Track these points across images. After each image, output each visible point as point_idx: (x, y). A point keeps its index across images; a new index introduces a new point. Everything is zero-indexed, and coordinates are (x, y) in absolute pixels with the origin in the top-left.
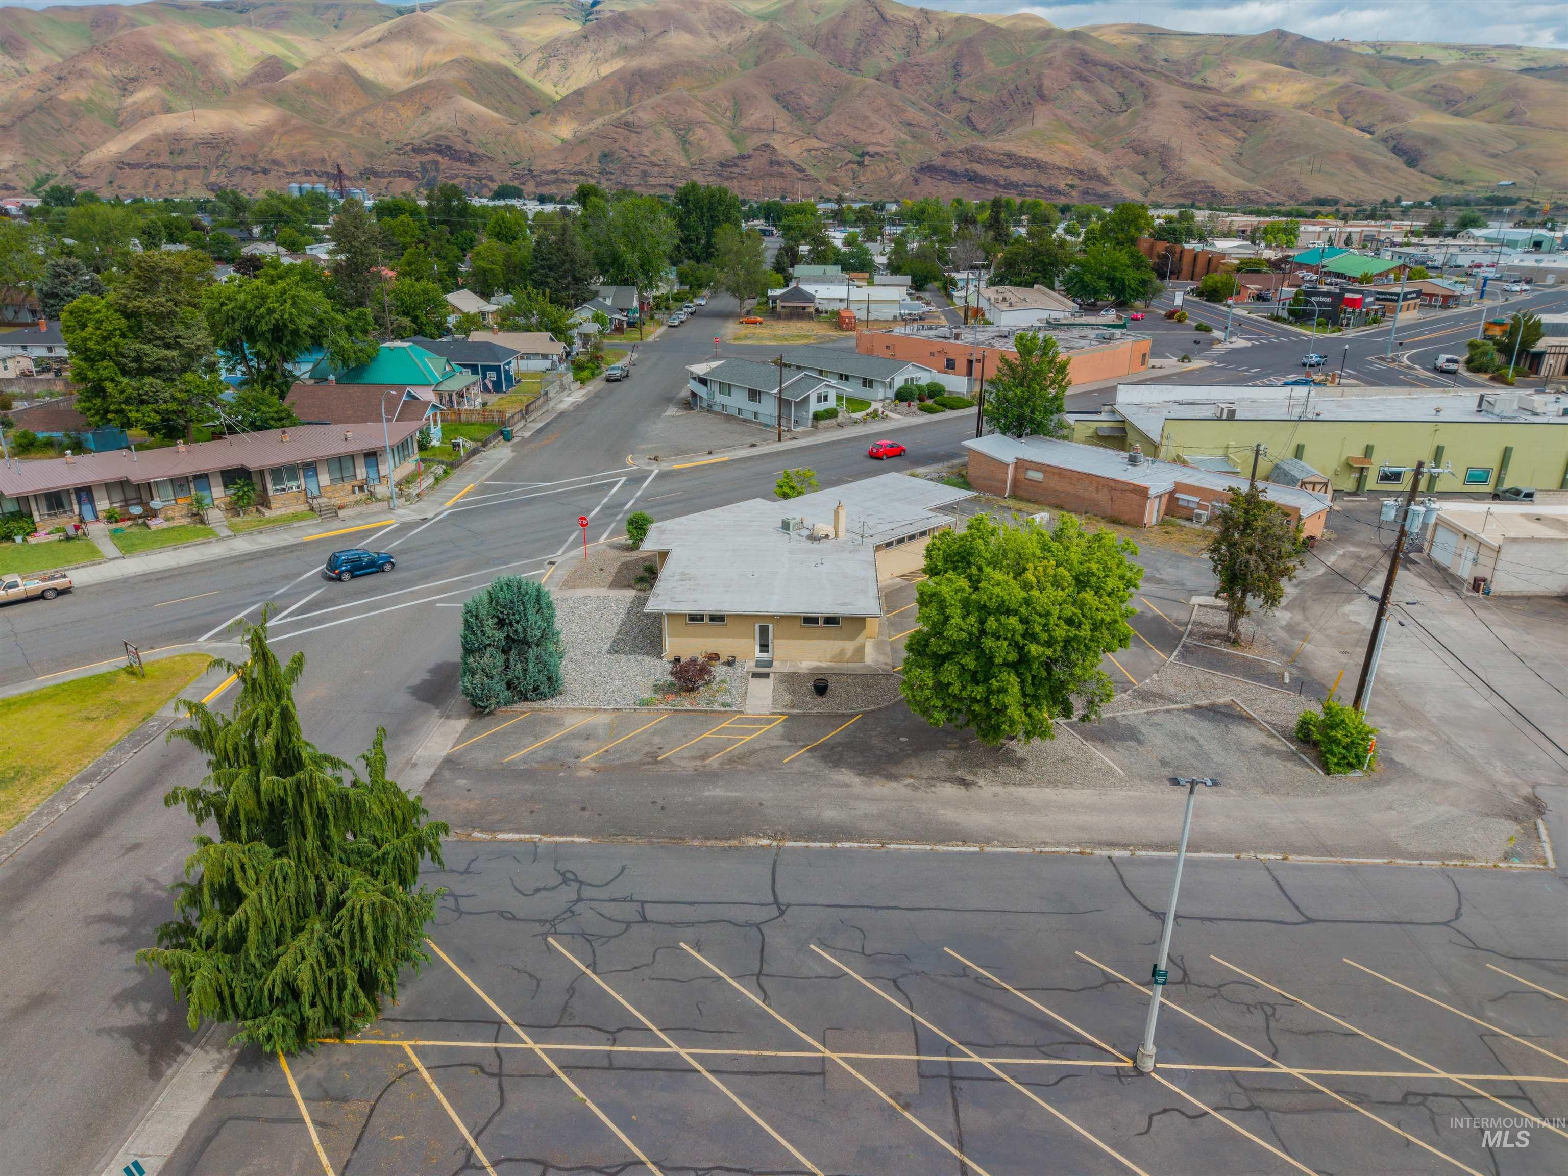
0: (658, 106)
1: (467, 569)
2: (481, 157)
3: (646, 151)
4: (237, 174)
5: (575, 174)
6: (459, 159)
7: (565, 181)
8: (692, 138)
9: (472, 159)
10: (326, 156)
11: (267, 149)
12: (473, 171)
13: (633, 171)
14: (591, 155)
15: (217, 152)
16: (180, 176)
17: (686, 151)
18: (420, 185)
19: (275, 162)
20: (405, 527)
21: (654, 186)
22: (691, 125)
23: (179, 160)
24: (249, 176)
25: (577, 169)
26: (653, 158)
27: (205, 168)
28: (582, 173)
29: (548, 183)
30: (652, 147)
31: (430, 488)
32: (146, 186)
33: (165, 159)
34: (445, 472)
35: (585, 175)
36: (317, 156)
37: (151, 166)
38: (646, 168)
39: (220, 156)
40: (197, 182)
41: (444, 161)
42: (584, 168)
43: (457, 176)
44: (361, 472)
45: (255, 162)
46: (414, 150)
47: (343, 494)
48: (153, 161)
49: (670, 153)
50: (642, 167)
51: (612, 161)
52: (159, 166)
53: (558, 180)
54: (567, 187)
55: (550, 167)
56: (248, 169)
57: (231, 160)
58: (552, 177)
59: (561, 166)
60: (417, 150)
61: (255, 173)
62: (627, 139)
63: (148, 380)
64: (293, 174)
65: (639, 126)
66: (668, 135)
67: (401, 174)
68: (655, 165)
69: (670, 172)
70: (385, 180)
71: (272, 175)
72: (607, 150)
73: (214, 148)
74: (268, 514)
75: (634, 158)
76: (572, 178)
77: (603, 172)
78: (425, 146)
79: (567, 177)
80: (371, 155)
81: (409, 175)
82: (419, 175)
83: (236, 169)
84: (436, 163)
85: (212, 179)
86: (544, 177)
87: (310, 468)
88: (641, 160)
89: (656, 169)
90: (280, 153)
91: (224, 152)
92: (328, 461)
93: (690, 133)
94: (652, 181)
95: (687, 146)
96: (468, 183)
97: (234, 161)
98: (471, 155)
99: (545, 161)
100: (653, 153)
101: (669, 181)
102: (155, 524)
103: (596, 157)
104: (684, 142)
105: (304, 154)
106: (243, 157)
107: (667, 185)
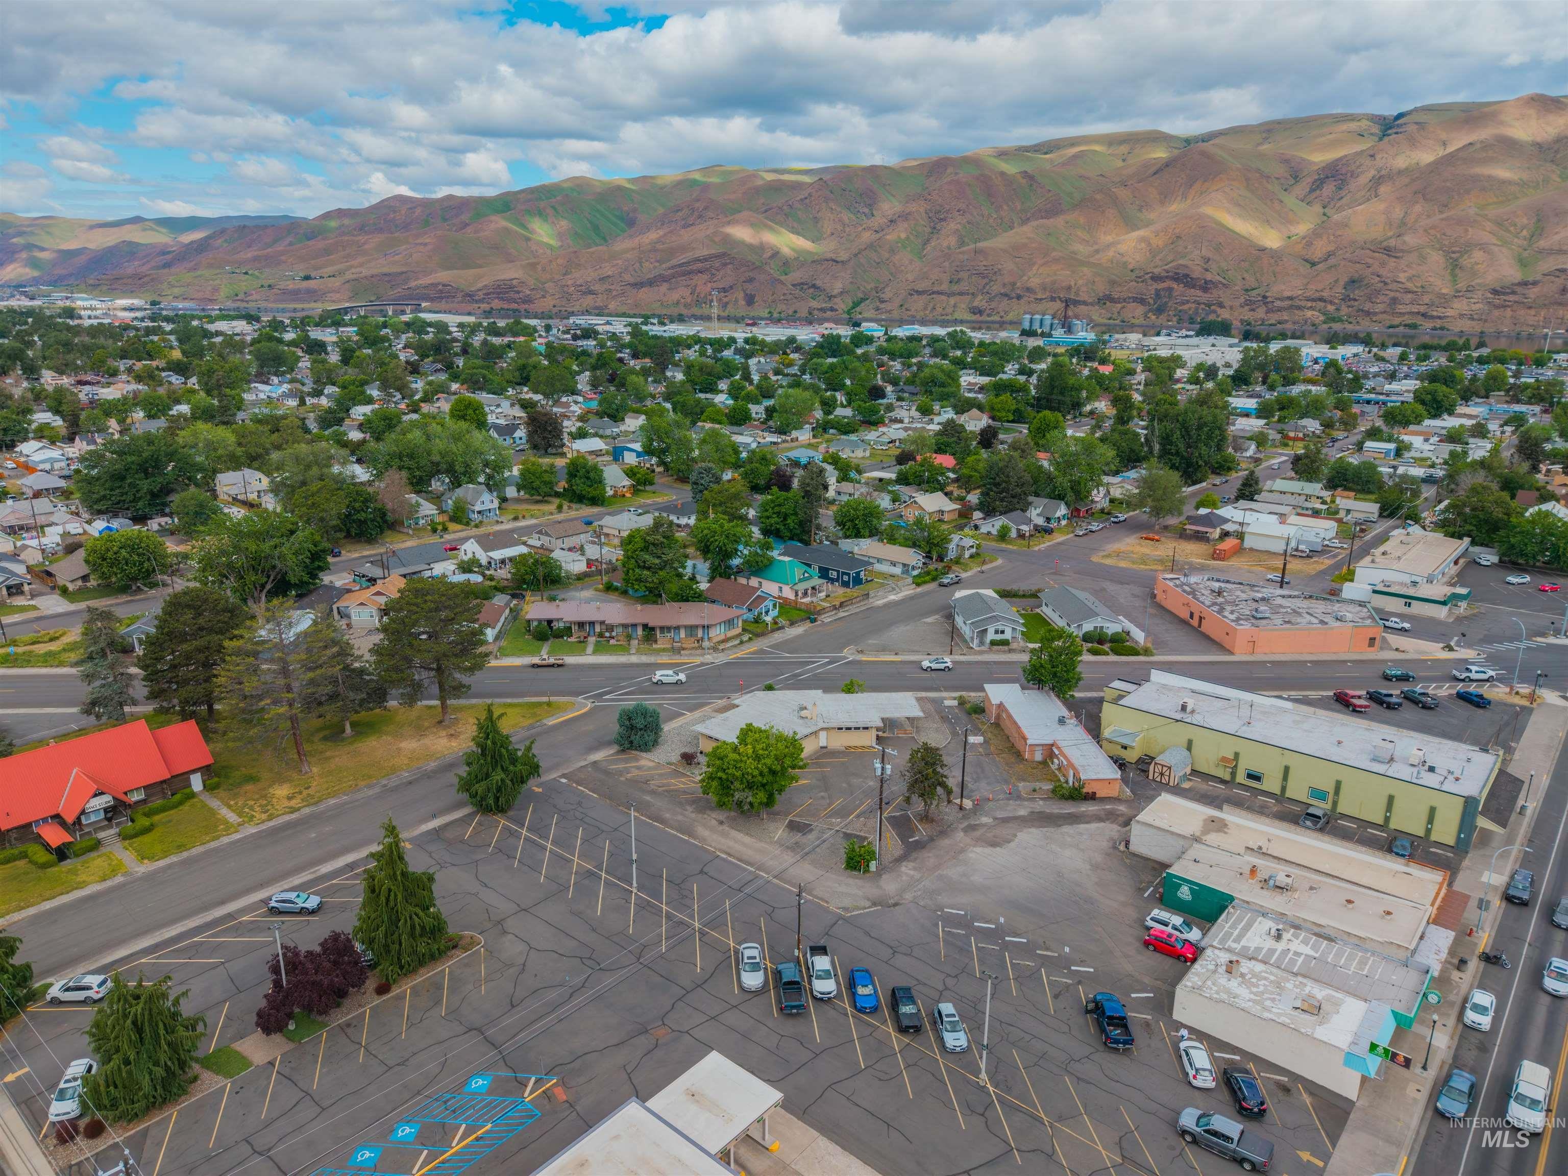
0: (1433, 227)
1: (695, 692)
2: (1215, 284)
3: (1402, 277)
4: (997, 299)
5: (1313, 300)
6: (1194, 287)
7: (1299, 308)
8: (1465, 261)
9: (1206, 287)
10: (1073, 283)
11: (1025, 278)
12: (1204, 297)
13: (1381, 298)
14: (1336, 281)
15: (986, 280)
16: (952, 301)
17: (1454, 276)
18: (1150, 311)
19: (1028, 290)
20: (702, 664)
21: (1403, 314)
22: (1468, 248)
23: (955, 288)
24: (1005, 301)
25: (1317, 295)
26: (1409, 285)
27: (973, 294)
28: (1321, 299)
29: (1280, 310)
30: (1411, 272)
31: (735, 646)
32: (925, 309)
33: (944, 287)
34: (750, 639)
35: (1325, 301)
36: (1064, 284)
37: (933, 293)
38: (1398, 295)
39: (987, 284)
40: (963, 306)
41: (1178, 288)
42: (1325, 294)
43: (1188, 302)
44: (700, 633)
45: (1013, 290)
46: (1152, 278)
47: (690, 643)
48: (935, 289)
49: (1431, 279)
50: (1392, 294)
51: (1359, 288)
52: (938, 293)
53: (1291, 307)
54: (1301, 313)
55: (1288, 294)
56: (1006, 295)
57: (994, 288)
58: (1287, 303)
59: (1300, 292)
60: (1156, 278)
61: (1010, 298)
62: (1383, 264)
63: (645, 572)
64: (1041, 299)
65: (1402, 251)
66: (1436, 258)
67: (1135, 300)
68: (1408, 291)
69: (1426, 299)
70: (1119, 306)
71: (1022, 301)
72: (1356, 275)
73: (984, 278)
74: (654, 646)
75: (1386, 284)
76: (1309, 304)
77: (1346, 299)
78: (1164, 274)
79: (1303, 303)
80: (1113, 283)
81: (1142, 301)
82: (1151, 301)
83: (996, 296)
84: (1170, 289)
85: (976, 304)
86: (1278, 303)
87: (677, 628)
88: (1394, 286)
89: (1410, 296)
90: (1034, 282)
91: (991, 281)
92: (686, 627)
93: (1466, 257)
94: (1401, 308)
95: (1457, 271)
96: (1197, 309)
97: (996, 288)
98: (1206, 282)
99: (1283, 287)
100: (1409, 279)
101: (1422, 309)
102: (612, 642)
103: (1342, 283)
104: (1454, 266)
105: (1054, 282)
106: (1004, 285)
107: (1418, 313)
